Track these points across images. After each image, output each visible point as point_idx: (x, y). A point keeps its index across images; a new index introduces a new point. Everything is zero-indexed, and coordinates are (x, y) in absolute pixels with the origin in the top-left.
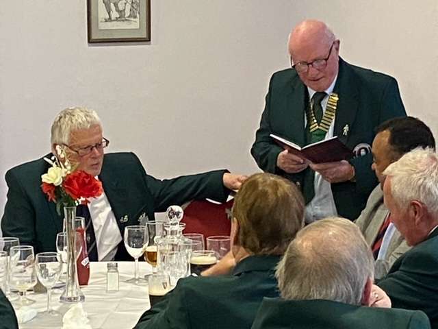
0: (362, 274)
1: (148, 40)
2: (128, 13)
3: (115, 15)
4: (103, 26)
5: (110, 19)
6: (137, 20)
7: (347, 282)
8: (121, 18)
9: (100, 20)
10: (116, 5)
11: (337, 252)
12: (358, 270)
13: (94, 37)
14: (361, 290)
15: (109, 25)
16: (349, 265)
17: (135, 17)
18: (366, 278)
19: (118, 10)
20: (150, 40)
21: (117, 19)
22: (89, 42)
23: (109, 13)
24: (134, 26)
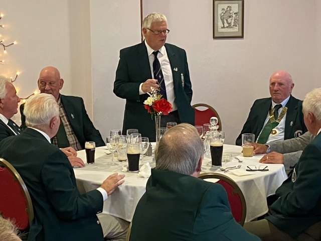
0: (198, 155)
1: (242, 37)
2: (232, 24)
3: (226, 25)
4: (220, 30)
5: (224, 27)
6: (237, 27)
7: (189, 159)
8: (229, 26)
9: (219, 27)
10: (227, 20)
11: (185, 144)
12: (196, 153)
13: (216, 35)
14: (197, 163)
15: (223, 30)
16: (191, 151)
17: (236, 26)
18: (199, 157)
19: (228, 23)
20: (243, 37)
21: (227, 27)
22: (214, 38)
23: (223, 24)
24: (236, 30)
